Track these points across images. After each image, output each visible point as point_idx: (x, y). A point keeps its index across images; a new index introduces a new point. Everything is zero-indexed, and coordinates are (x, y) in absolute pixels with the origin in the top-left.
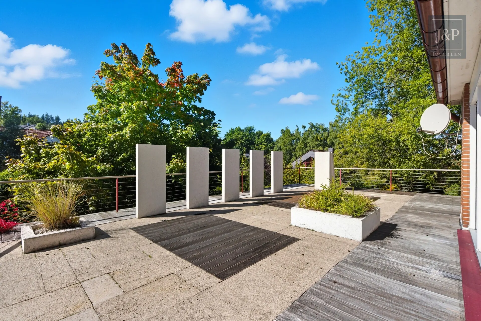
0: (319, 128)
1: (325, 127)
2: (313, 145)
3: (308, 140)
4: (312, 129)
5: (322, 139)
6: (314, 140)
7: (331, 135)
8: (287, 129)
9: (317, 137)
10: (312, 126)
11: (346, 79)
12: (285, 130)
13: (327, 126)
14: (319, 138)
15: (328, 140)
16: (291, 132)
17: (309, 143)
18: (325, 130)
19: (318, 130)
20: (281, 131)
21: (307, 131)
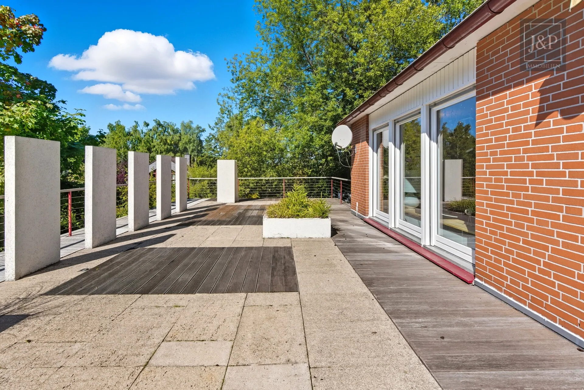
0: (168, 128)
1: (175, 128)
2: (161, 150)
3: (153, 142)
4: (158, 129)
5: (173, 142)
6: (162, 143)
7: (183, 139)
8: (118, 124)
9: (166, 140)
10: (159, 124)
11: (233, 79)
12: (114, 125)
13: (178, 126)
14: (168, 141)
15: (180, 144)
16: (127, 130)
17: (154, 147)
18: (176, 131)
19: (167, 130)
20: (109, 126)
21: (151, 130)
